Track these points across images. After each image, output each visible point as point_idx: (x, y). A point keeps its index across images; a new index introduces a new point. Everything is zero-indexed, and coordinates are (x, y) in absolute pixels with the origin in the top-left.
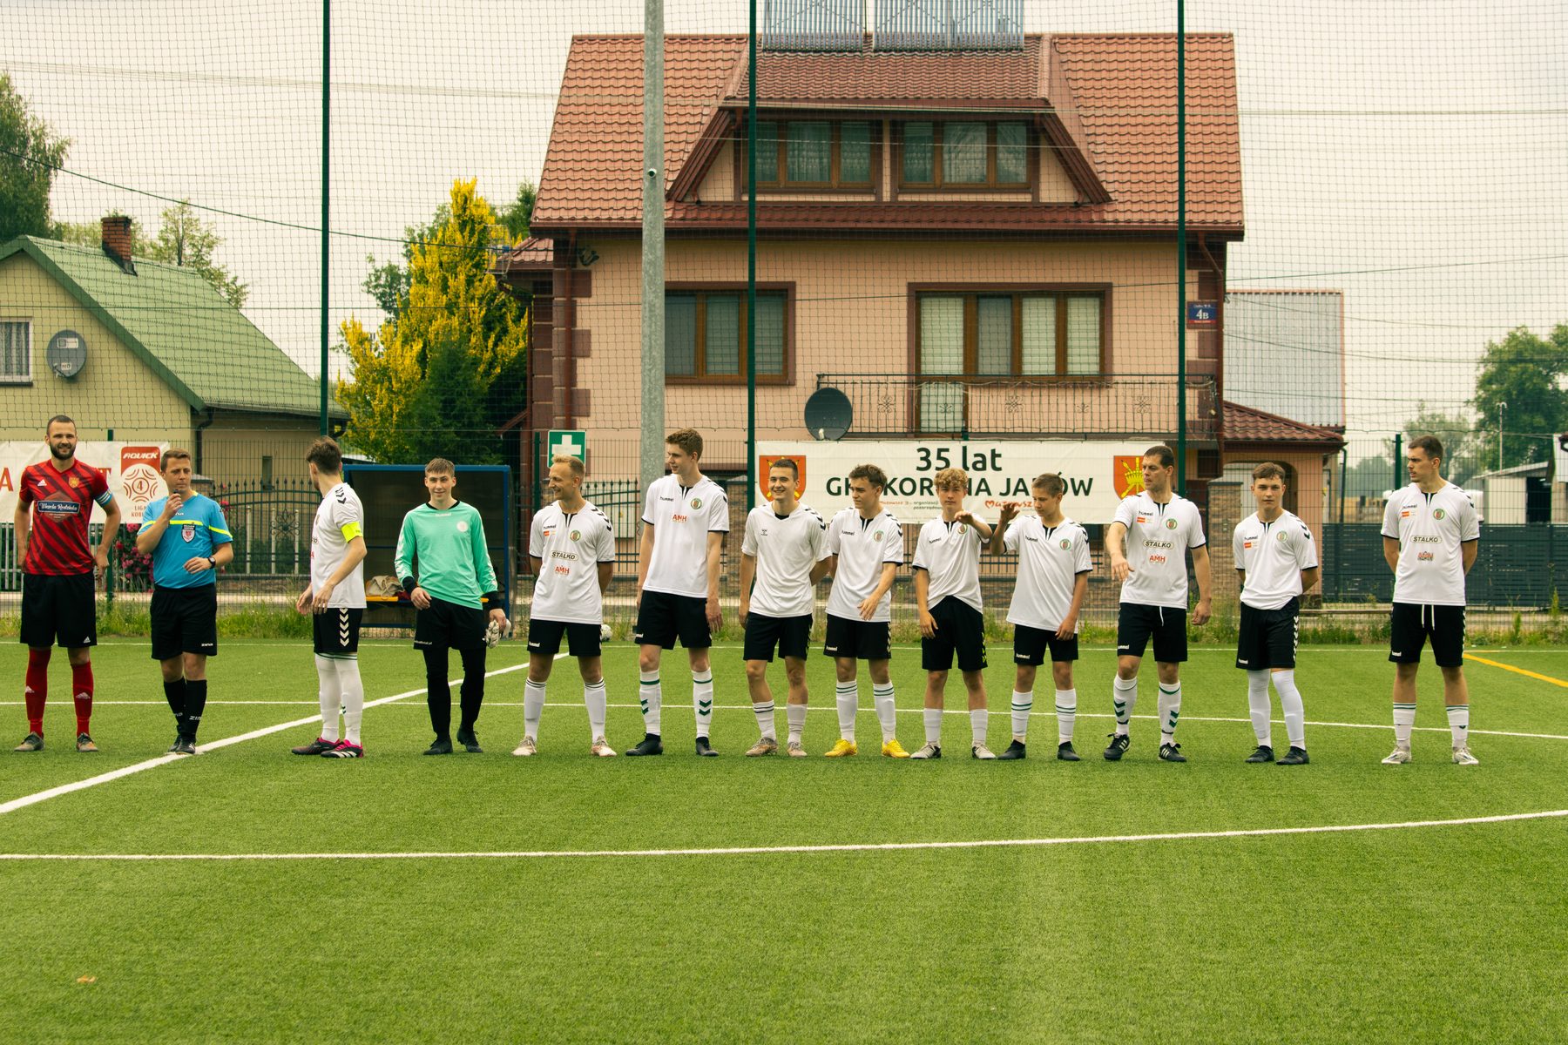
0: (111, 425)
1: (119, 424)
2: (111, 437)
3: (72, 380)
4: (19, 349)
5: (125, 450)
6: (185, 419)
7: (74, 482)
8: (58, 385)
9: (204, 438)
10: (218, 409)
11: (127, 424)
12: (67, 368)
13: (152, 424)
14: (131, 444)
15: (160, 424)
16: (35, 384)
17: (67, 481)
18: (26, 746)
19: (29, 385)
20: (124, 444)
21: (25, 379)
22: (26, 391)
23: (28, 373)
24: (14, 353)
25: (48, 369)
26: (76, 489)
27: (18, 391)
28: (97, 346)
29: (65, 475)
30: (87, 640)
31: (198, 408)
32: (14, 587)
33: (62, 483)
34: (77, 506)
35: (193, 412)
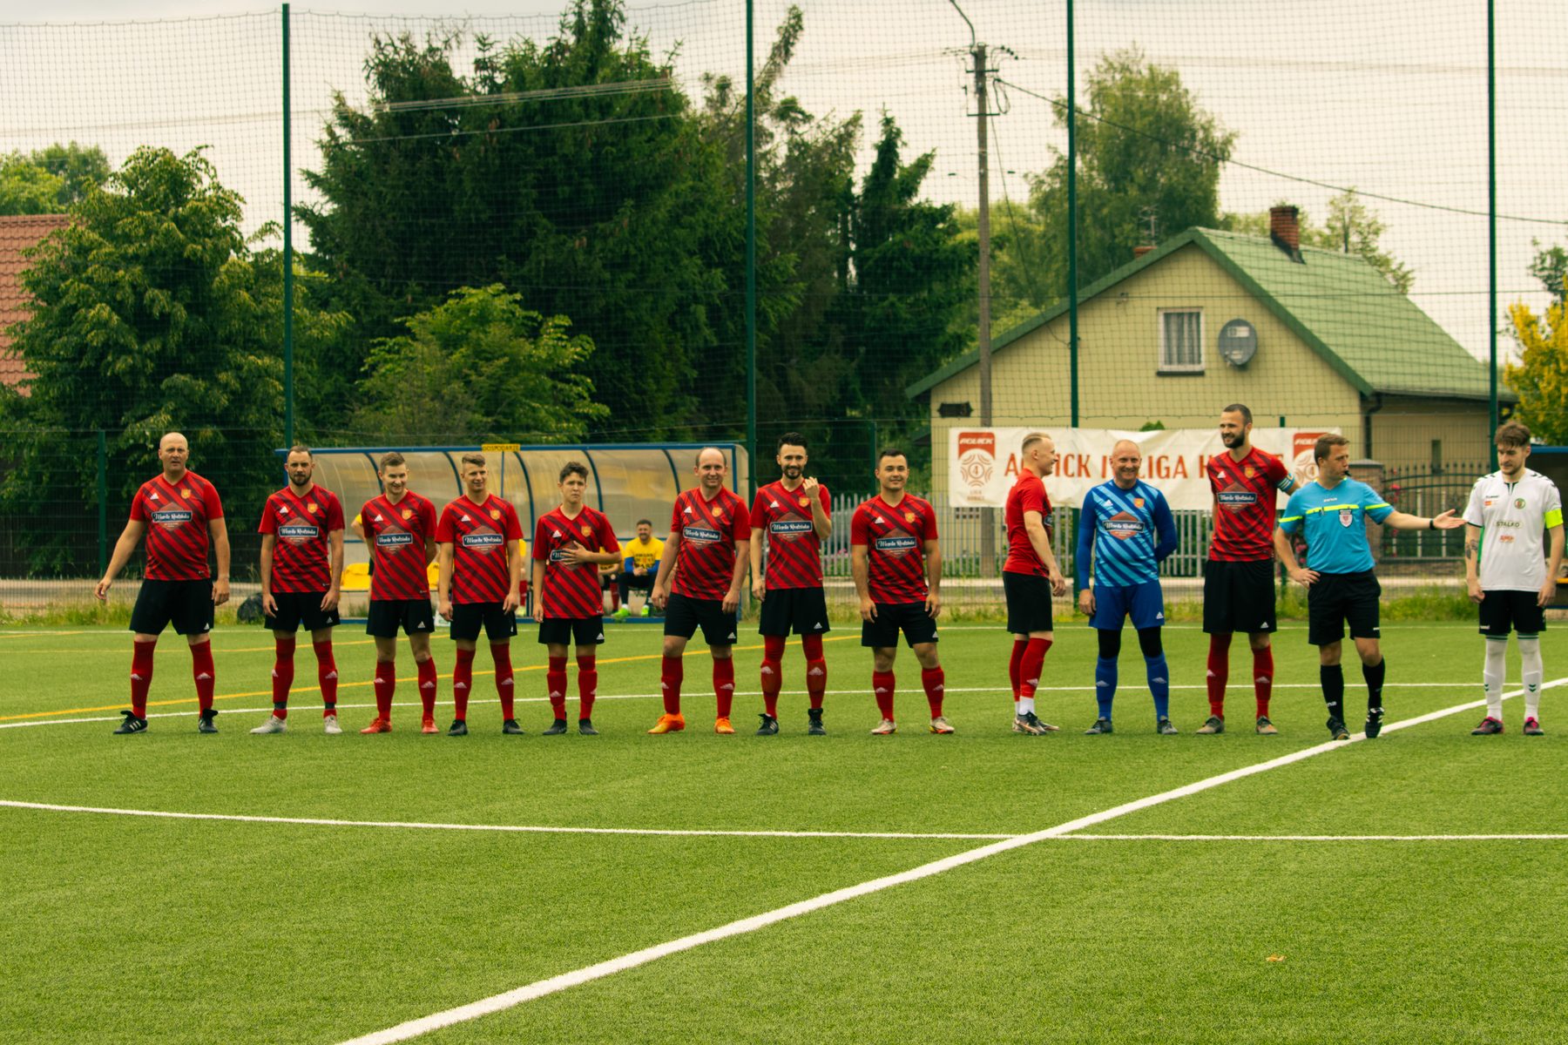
0: (1282, 412)
1: (1291, 411)
2: (1282, 423)
3: (1242, 368)
4: (1191, 338)
5: (1297, 436)
6: (1354, 405)
7: (1250, 473)
8: (1230, 373)
9: (1374, 423)
10: (1387, 395)
11: (1299, 411)
12: (1238, 356)
13: (1323, 410)
14: (1303, 431)
15: (1331, 410)
16: (1207, 373)
17: (1243, 471)
18: (1207, 729)
19: (1201, 374)
20: (1295, 431)
21: (1197, 368)
22: (1199, 380)
23: (1199, 362)
24: (1186, 343)
25: (1220, 359)
26: (1252, 480)
27: (1191, 380)
28: (1267, 334)
29: (1241, 465)
30: (1265, 625)
31: (1367, 393)
32: (1190, 572)
33: (1239, 475)
34: (1253, 496)
35: (1363, 398)
